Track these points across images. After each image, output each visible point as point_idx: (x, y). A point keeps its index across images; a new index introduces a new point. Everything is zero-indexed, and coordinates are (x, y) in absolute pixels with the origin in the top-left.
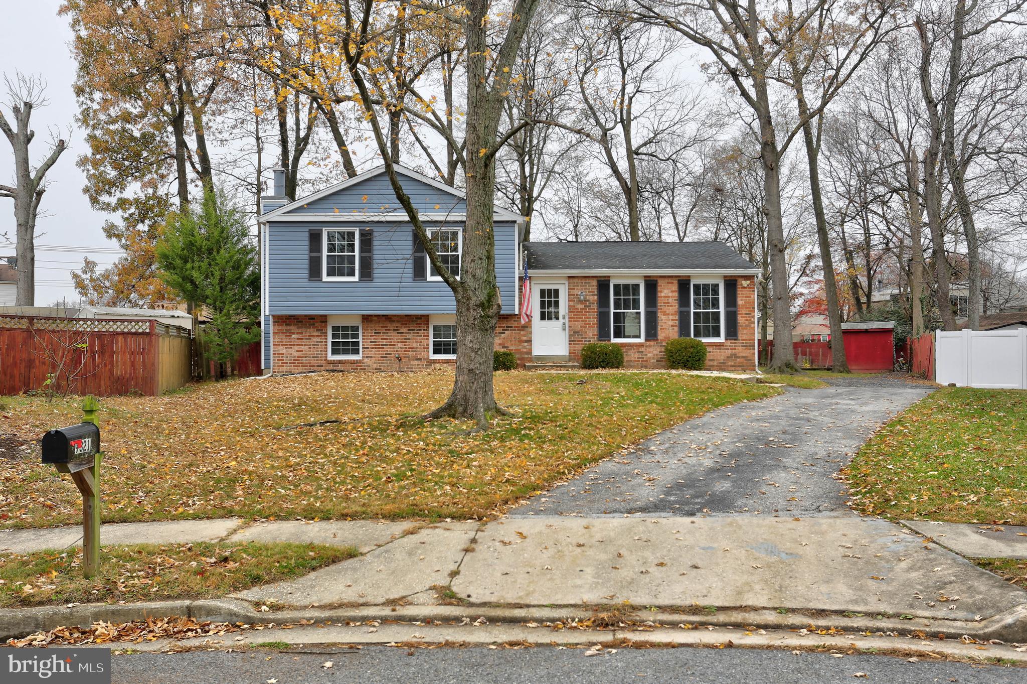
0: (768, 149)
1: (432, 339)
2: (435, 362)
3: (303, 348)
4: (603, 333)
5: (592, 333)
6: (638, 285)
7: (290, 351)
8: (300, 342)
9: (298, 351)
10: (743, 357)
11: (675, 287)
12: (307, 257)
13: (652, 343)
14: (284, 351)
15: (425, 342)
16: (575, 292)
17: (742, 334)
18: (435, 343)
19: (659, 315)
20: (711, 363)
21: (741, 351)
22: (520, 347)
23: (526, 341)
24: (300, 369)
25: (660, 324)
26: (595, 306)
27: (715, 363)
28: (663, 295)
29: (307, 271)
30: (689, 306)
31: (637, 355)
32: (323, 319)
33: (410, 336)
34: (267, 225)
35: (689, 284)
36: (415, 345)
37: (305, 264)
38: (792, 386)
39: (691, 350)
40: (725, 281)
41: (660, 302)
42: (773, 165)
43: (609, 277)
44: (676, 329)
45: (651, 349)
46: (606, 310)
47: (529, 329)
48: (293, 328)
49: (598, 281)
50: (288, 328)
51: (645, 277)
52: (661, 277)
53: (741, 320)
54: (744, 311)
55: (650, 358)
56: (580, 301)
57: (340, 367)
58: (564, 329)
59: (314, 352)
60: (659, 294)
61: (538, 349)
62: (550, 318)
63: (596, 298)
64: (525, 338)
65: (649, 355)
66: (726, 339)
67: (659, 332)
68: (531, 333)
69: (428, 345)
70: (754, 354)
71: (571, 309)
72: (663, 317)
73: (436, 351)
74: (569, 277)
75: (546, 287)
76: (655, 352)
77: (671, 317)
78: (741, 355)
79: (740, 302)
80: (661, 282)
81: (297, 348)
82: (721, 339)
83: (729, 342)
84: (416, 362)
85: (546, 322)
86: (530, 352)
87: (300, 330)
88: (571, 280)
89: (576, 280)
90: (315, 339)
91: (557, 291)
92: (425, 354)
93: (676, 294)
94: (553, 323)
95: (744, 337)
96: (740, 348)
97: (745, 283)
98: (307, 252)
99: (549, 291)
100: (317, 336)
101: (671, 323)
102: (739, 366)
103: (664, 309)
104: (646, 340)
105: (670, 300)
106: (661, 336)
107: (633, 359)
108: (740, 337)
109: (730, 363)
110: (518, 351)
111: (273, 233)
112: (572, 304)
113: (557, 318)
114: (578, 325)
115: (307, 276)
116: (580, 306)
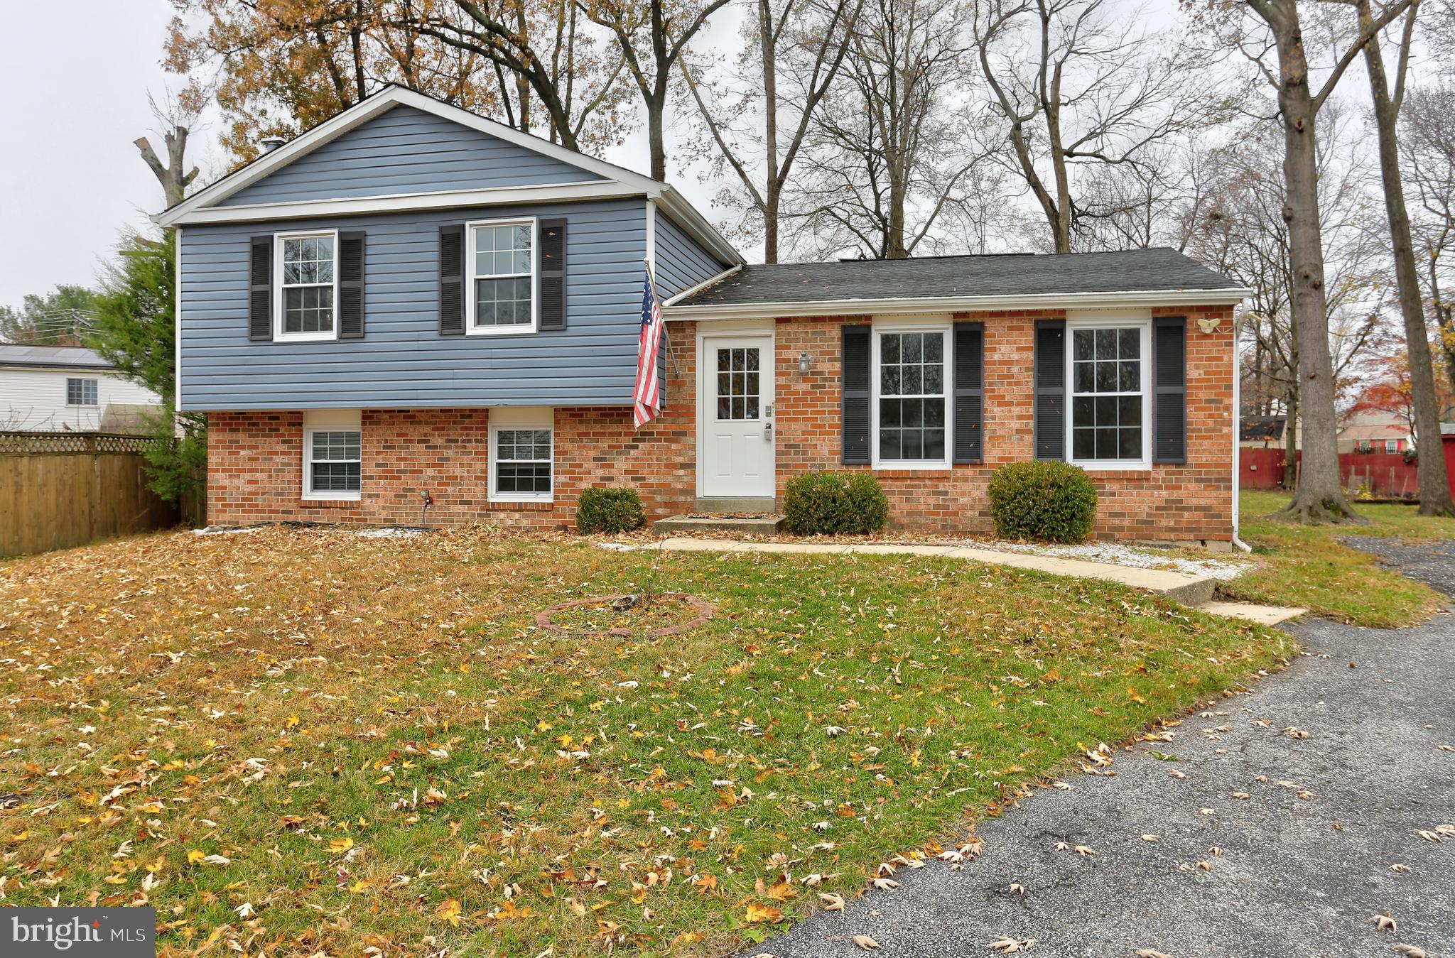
0: (1294, 93)
1: (493, 459)
2: (496, 508)
3: (260, 476)
4: (855, 449)
5: (828, 447)
6: (939, 337)
7: (236, 482)
8: (254, 465)
9: (250, 482)
10: (1198, 508)
11: (1027, 337)
12: (246, 294)
13: (969, 472)
14: (227, 482)
15: (478, 466)
16: (791, 354)
17: (1198, 451)
18: (502, 469)
19: (988, 404)
20: (1116, 521)
21: (1194, 494)
22: (669, 479)
23: (683, 466)
24: (253, 518)
25: (989, 426)
26: (836, 386)
27: (1127, 522)
28: (996, 357)
29: (246, 323)
30: (1060, 382)
31: (932, 500)
32: (295, 420)
33: (450, 453)
34: (179, 233)
35: (1062, 331)
36: (458, 472)
37: (242, 308)
38: (1330, 618)
39: (1051, 493)
40: (1155, 320)
41: (990, 374)
42: (1304, 122)
43: (869, 317)
44: (1029, 439)
45: (967, 487)
46: (860, 394)
47: (690, 440)
48: (242, 437)
49: (844, 328)
50: (235, 436)
51: (956, 315)
52: (993, 314)
53: (1194, 415)
54: (1202, 395)
55: (964, 507)
56: (804, 376)
57: (322, 517)
58: (768, 440)
59: (277, 484)
60: (988, 356)
61: (709, 485)
62: (738, 415)
63: (838, 366)
64: (679, 459)
65: (962, 500)
66: (1156, 464)
67: (987, 446)
68: (693, 447)
69: (485, 471)
70: (1228, 501)
71: (782, 394)
72: (997, 411)
73: (504, 485)
74: (780, 321)
75: (731, 345)
76: (976, 494)
77: (1016, 411)
78: (1194, 502)
79: (1193, 372)
80: (991, 327)
81: (248, 476)
82: (1144, 463)
83: (1162, 471)
84: (460, 508)
85: (731, 424)
86: (690, 490)
87: (254, 441)
88: (783, 328)
89: (793, 328)
90: (279, 459)
91: (754, 353)
92: (478, 491)
93: (1030, 356)
94: (746, 424)
95: (1203, 459)
96: (1192, 486)
97: (1207, 325)
98: (246, 284)
99: (739, 354)
100: (283, 453)
101: (1016, 424)
102: (1188, 530)
103: (1000, 390)
104: (955, 465)
105: (1015, 370)
106: (991, 454)
107: (923, 509)
108: (1191, 458)
109: (1164, 523)
110: (664, 488)
111: (188, 249)
112: (783, 381)
113: (755, 416)
114: (797, 430)
115: (245, 332)
116: (802, 387)
